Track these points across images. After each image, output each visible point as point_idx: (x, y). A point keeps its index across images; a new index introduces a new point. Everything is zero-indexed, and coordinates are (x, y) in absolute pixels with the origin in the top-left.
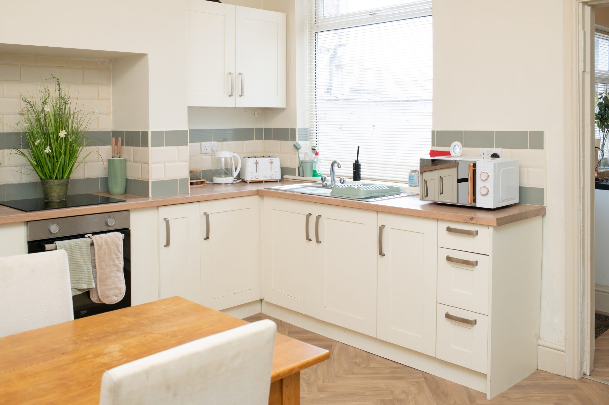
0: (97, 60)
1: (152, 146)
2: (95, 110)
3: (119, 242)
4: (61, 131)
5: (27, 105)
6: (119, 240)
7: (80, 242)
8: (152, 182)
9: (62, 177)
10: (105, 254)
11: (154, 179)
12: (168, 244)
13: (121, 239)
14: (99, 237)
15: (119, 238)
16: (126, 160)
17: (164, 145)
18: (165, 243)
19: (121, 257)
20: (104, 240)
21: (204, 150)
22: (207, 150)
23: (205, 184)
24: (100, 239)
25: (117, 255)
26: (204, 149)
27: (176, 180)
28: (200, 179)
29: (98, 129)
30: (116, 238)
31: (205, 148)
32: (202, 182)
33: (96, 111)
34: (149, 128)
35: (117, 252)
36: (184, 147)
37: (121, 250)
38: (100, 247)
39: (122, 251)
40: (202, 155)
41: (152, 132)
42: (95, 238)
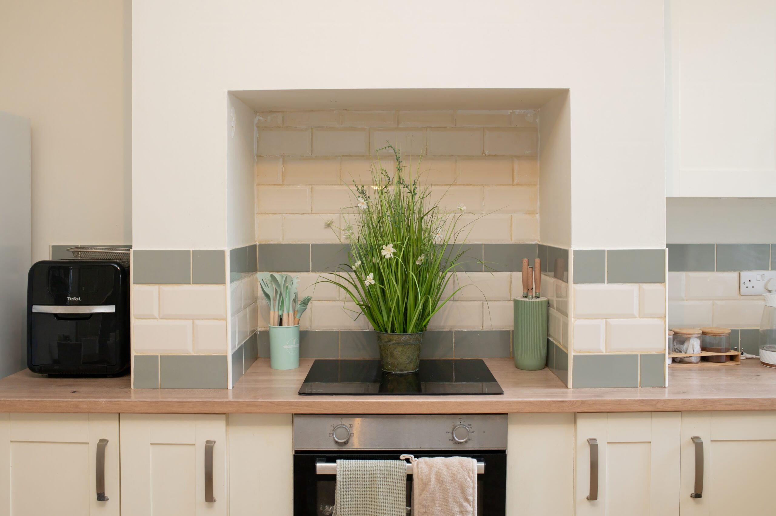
0: (510, 112)
1: (575, 282)
2: (463, 207)
3: (469, 479)
4: (384, 247)
5: (359, 197)
6: (469, 477)
7: (386, 469)
8: (575, 357)
9: (405, 331)
10: (433, 500)
11: (580, 352)
12: (593, 496)
13: (473, 473)
14: (426, 463)
15: (468, 471)
16: (548, 303)
17: (606, 281)
18: (587, 493)
19: (472, 513)
20: (434, 472)
21: (747, 287)
22: (753, 287)
23: (738, 362)
24: (425, 470)
25: (461, 506)
26: (746, 285)
27: (632, 358)
28: (727, 350)
29: (512, 240)
30: (461, 470)
31: (748, 284)
32: (732, 358)
33: (465, 208)
34: (571, 244)
35: (462, 500)
36: (657, 287)
37: (471, 498)
38: (426, 484)
39: (474, 500)
40: (742, 298)
41: (576, 252)
42: (418, 464)
